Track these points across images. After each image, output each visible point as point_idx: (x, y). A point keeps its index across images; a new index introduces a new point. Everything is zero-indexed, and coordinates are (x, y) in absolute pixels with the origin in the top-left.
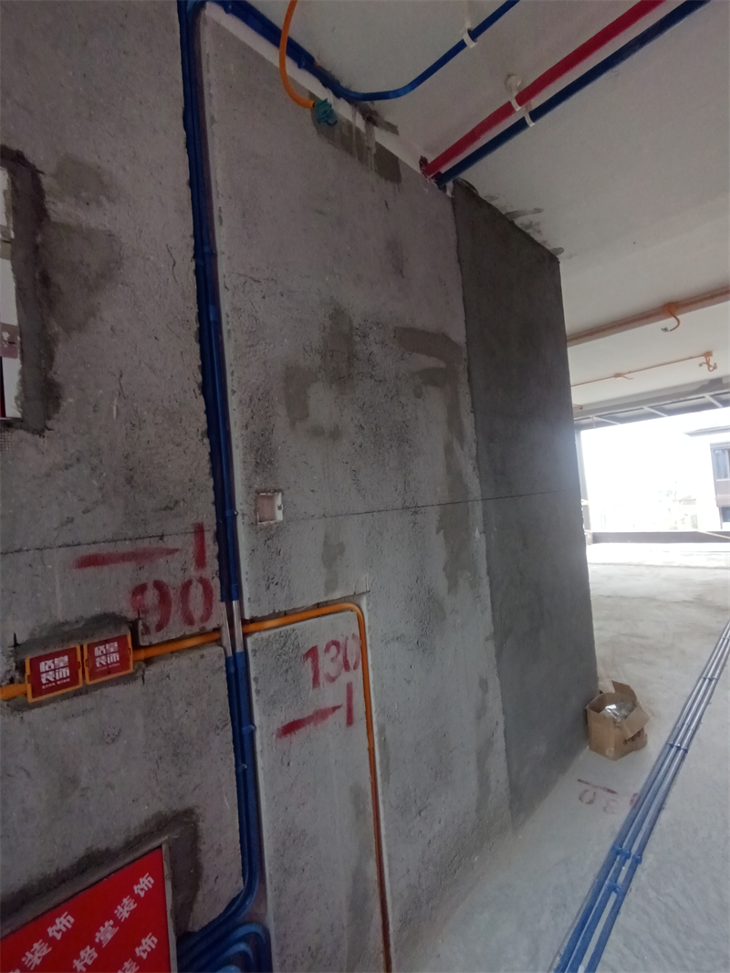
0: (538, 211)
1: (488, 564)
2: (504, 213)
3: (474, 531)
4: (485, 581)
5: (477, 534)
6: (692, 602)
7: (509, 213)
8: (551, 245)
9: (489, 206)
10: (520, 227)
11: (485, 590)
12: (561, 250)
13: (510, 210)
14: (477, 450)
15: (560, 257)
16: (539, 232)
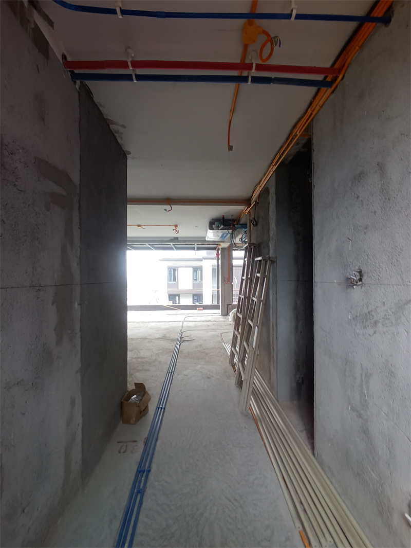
0: (124, 126)
1: (81, 324)
2: (105, 117)
3: (75, 303)
5: (76, 306)
6: (162, 338)
7: (108, 119)
8: (126, 148)
9: (98, 108)
10: (112, 130)
11: (78, 341)
12: (130, 153)
13: (109, 118)
14: (80, 252)
15: (128, 156)
16: (122, 138)
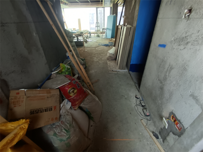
4: (41, 49)
5: (34, 34)
11: (42, 51)
